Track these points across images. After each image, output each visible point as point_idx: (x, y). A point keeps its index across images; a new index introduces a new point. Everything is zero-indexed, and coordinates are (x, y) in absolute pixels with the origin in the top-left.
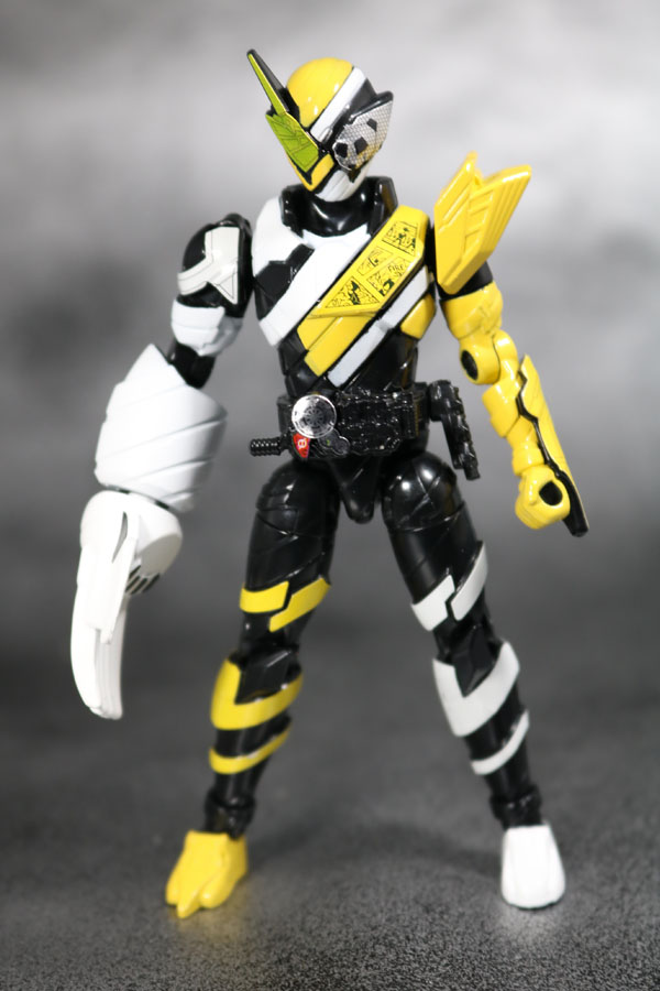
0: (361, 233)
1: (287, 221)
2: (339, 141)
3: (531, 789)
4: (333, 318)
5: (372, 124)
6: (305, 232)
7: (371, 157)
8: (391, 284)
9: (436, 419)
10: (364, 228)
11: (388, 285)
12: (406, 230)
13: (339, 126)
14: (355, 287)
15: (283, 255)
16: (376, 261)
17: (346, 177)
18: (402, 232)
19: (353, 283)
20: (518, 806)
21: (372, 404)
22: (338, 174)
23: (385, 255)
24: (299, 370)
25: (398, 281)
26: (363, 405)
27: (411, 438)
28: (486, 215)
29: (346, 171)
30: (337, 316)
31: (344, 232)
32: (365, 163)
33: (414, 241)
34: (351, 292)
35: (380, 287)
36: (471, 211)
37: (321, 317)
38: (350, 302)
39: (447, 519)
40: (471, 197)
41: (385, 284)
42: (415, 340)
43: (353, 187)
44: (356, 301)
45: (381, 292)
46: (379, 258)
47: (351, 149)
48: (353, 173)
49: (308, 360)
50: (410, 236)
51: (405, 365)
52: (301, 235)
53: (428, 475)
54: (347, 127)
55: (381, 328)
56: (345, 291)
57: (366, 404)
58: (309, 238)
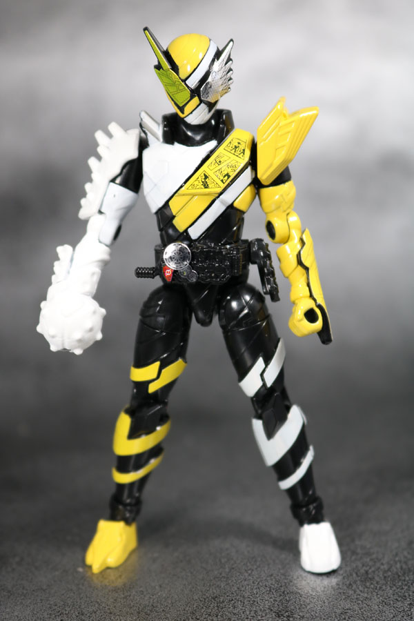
4: (190, 197)
8: (229, 177)
11: (226, 177)
12: (239, 143)
14: (206, 177)
16: (220, 162)
18: (237, 145)
19: (205, 175)
23: (225, 158)
24: (169, 227)
25: (233, 175)
28: (290, 136)
30: (194, 195)
33: (244, 150)
34: (203, 180)
35: (222, 178)
36: (280, 133)
37: (184, 195)
38: (203, 186)
40: (281, 125)
41: (224, 177)
42: (243, 212)
44: (206, 186)
45: (222, 181)
46: (221, 160)
49: (175, 222)
50: (242, 147)
51: (235, 228)
56: (200, 179)
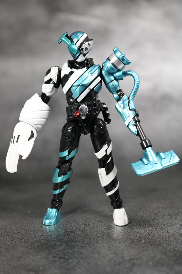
0: (85, 69)
1: (69, 66)
2: (82, 47)
5: (89, 44)
6: (73, 69)
7: (88, 52)
10: (86, 68)
13: (81, 44)
15: (67, 73)
17: (83, 56)
22: (81, 55)
29: (83, 54)
31: (81, 69)
32: (87, 53)
43: (84, 58)
47: (84, 49)
48: (85, 55)
52: (72, 69)
54: (83, 44)
55: (89, 89)
58: (74, 70)
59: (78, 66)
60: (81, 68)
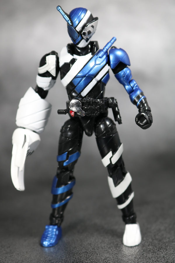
0: (90, 55)
1: (69, 52)
2: (83, 31)
3: (133, 214)
5: (93, 27)
9: (110, 107)
13: (83, 27)
17: (85, 41)
20: (129, 218)
21: (92, 102)
22: (83, 40)
26: (90, 102)
27: (103, 112)
29: (85, 39)
32: (90, 37)
39: (111, 135)
43: (87, 43)
48: (87, 40)
52: (73, 55)
53: (108, 123)
54: (86, 28)
57: (91, 102)
58: (75, 56)
59: (79, 51)
60: (84, 53)
